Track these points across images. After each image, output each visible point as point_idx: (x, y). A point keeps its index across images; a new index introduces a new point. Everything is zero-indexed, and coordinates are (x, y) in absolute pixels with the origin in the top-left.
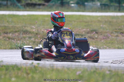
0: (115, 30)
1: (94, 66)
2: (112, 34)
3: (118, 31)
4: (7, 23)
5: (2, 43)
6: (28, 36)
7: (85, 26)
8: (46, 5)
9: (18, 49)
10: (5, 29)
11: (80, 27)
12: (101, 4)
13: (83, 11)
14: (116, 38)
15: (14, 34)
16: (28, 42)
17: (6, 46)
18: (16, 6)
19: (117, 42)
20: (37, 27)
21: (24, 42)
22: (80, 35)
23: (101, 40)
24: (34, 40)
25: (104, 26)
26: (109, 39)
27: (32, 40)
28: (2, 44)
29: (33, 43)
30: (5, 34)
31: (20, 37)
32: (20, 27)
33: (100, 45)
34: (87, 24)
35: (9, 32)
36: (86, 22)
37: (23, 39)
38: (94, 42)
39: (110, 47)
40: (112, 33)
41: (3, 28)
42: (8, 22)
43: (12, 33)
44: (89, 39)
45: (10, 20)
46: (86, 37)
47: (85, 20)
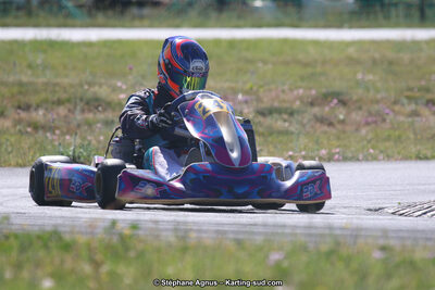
0: (409, 93)
2: (397, 108)
3: (418, 94)
4: (30, 72)
5: (12, 145)
6: (101, 116)
7: (302, 78)
8: (165, 5)
10: (20, 93)
11: (284, 84)
14: (410, 120)
15: (52, 109)
16: (102, 138)
17: (25, 154)
18: (61, 7)
19: (415, 134)
20: (133, 85)
21: (89, 138)
22: (286, 112)
23: (357, 130)
25: (370, 77)
26: (387, 126)
28: (10, 149)
30: (20, 111)
31: (75, 123)
32: (72, 86)
33: (353, 149)
34: (309, 70)
35: (34, 105)
36: (306, 65)
37: (85, 128)
38: (332, 137)
39: (390, 152)
40: (395, 103)
41: (15, 90)
42: (30, 66)
43: (46, 109)
44: (318, 125)
45: (39, 61)
46: (307, 118)
47: (301, 56)
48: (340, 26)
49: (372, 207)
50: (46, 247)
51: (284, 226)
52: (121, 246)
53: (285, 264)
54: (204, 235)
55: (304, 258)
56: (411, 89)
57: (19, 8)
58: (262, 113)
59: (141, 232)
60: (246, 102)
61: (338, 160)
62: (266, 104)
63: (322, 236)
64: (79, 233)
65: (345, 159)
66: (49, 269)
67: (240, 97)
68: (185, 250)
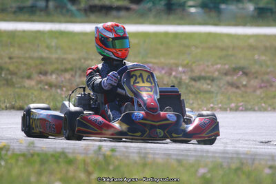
4: (47, 51)
7: (220, 58)
8: (134, 10)
10: (41, 64)
11: (208, 61)
12: (255, 9)
13: (216, 25)
15: (61, 75)
18: (68, 11)
22: (209, 79)
23: (254, 91)
25: (263, 58)
26: (274, 89)
30: (41, 76)
32: (74, 60)
33: (251, 103)
34: (224, 53)
35: (50, 71)
36: (222, 49)
38: (238, 96)
39: (275, 106)
41: (38, 62)
42: (48, 47)
43: (58, 74)
44: (229, 88)
45: (53, 44)
46: (222, 83)
47: (219, 44)
48: (244, 24)
49: (263, 140)
50: (57, 162)
51: (208, 152)
52: (104, 162)
53: (209, 176)
54: (157, 156)
55: (221, 172)
57: (41, 10)
58: (194, 79)
59: (117, 154)
60: (184, 72)
61: (242, 110)
62: (196, 73)
63: (232, 158)
64: (78, 153)
65: (246, 110)
66: (58, 176)
67: (180, 69)
68: (145, 165)
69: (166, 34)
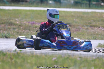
1: (68, 53)
2: (83, 27)
3: (88, 24)
6: (12, 27)
8: (28, 2)
9: (4, 38)
12: (74, 2)
13: (59, 7)
14: (86, 30)
15: (1, 25)
16: (12, 32)
19: (87, 34)
20: (20, 20)
21: (9, 32)
24: (18, 30)
25: (77, 20)
26: (80, 31)
27: (16, 30)
29: (16, 33)
31: (6, 28)
32: (6, 20)
36: (61, 17)
37: (8, 29)
39: (81, 37)
40: (83, 26)
48: (70, 8)
53: (57, 60)
55: (61, 59)
56: (86, 23)
63: (65, 55)
68: (33, 56)
69: (40, 11)
